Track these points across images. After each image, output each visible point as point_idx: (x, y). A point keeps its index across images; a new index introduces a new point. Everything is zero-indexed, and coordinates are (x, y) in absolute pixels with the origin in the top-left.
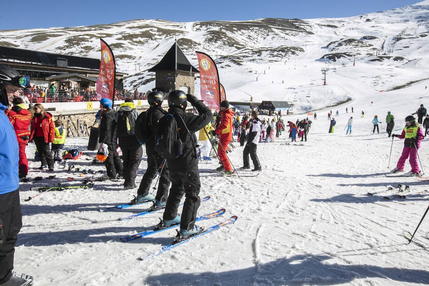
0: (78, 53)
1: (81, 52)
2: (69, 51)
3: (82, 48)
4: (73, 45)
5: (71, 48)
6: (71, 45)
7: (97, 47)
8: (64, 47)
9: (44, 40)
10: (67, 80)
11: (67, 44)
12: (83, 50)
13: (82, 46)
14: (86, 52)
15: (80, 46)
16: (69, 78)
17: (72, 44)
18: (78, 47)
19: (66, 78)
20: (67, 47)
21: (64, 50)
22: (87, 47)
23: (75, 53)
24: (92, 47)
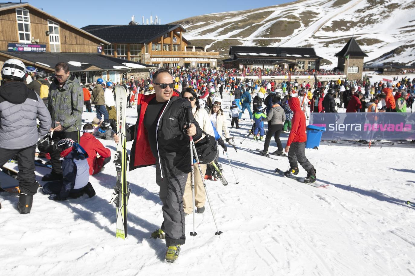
0: (379, 14)
1: (384, 12)
2: (369, 14)
3: (385, 7)
4: (376, 4)
5: (372, 9)
6: (373, 6)
7: (406, 4)
8: (365, 8)
9: (345, 3)
10: (283, 64)
11: (368, 5)
12: (386, 9)
13: (386, 4)
14: (388, 12)
15: (383, 5)
16: (284, 63)
17: (374, 4)
18: (381, 6)
19: (282, 63)
20: (368, 8)
21: (364, 12)
22: (392, 5)
23: (375, 15)
24: (399, 4)
